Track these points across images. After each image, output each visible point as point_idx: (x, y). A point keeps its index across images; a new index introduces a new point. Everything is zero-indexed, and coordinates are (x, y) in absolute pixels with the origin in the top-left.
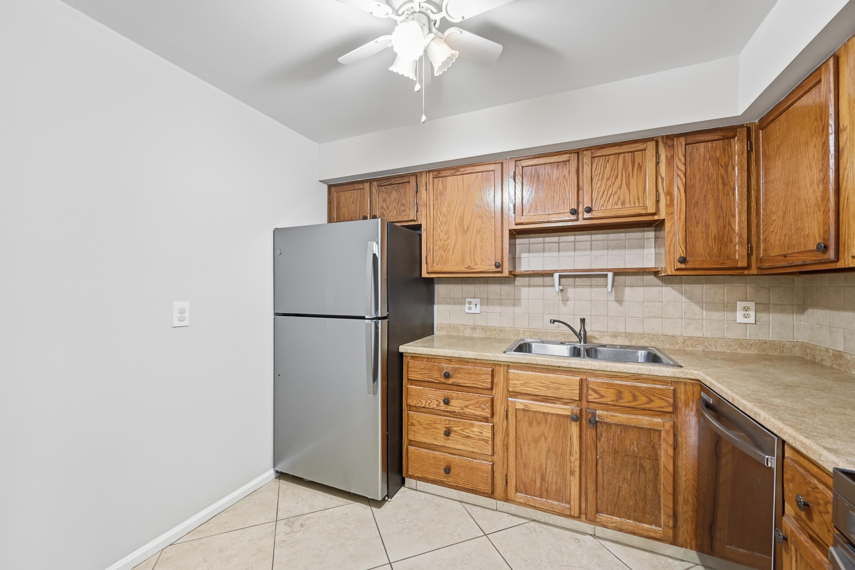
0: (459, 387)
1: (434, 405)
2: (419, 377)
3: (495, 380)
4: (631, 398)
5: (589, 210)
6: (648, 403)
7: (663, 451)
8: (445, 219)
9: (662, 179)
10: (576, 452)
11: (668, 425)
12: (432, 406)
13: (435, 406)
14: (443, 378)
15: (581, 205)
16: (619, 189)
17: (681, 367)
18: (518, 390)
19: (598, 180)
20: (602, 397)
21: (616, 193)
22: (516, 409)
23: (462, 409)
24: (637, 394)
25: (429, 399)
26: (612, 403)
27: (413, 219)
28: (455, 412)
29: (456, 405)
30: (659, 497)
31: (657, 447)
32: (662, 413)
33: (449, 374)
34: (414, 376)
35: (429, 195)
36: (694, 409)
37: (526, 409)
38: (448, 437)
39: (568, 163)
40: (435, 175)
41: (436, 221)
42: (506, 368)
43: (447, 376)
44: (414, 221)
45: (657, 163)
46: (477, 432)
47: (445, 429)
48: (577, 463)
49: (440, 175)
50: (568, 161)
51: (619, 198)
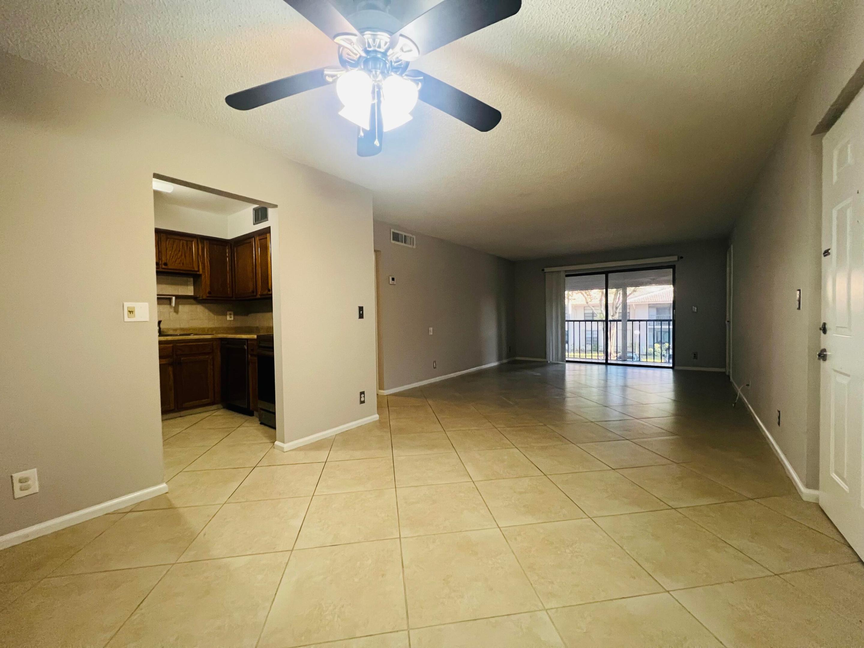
4: (197, 350)
5: (166, 264)
6: (203, 350)
7: (209, 368)
9: (200, 257)
11: (211, 357)
15: (160, 261)
17: (214, 335)
20: (183, 352)
21: (179, 258)
26: (188, 353)
30: (208, 387)
32: (208, 353)
36: (219, 349)
51: (181, 261)
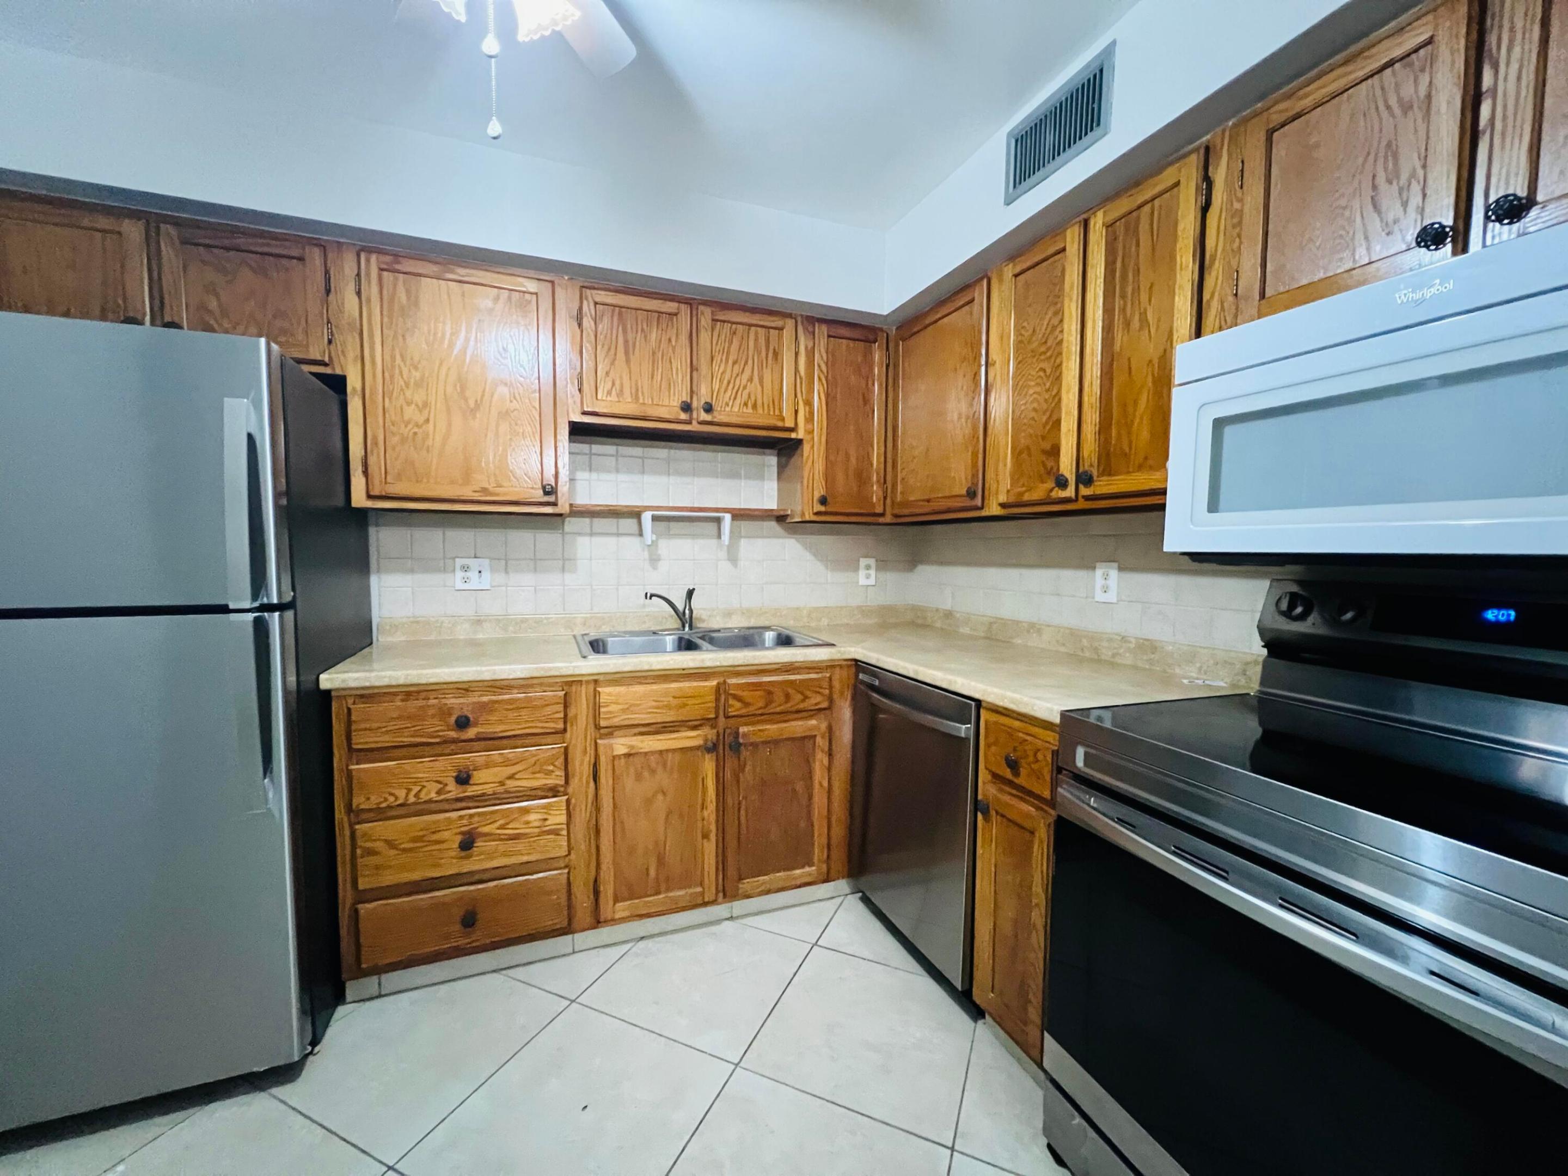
0: (491, 741)
1: (431, 792)
2: (385, 740)
3: (571, 713)
4: (782, 699)
5: (709, 409)
6: (803, 701)
7: (817, 763)
8: (417, 375)
9: (801, 378)
10: (711, 802)
11: (824, 726)
12: (424, 796)
13: (433, 795)
14: (452, 730)
15: (695, 398)
16: (749, 384)
17: (834, 645)
18: (616, 721)
19: (721, 360)
20: (747, 705)
21: (745, 388)
22: (614, 757)
23: (502, 783)
24: (790, 691)
25: (415, 784)
26: (760, 712)
27: (319, 358)
28: (483, 795)
29: (485, 781)
30: (812, 825)
31: (811, 760)
32: (817, 712)
33: (467, 719)
34: (371, 740)
35: (370, 310)
36: (849, 697)
37: (633, 752)
38: (468, 852)
39: (675, 317)
40: (387, 263)
41: (392, 377)
42: (591, 687)
43: (463, 723)
44: (326, 365)
45: (797, 354)
46: (535, 820)
47: (459, 838)
48: (713, 818)
49: (398, 267)
50: (676, 314)
51: (749, 394)
